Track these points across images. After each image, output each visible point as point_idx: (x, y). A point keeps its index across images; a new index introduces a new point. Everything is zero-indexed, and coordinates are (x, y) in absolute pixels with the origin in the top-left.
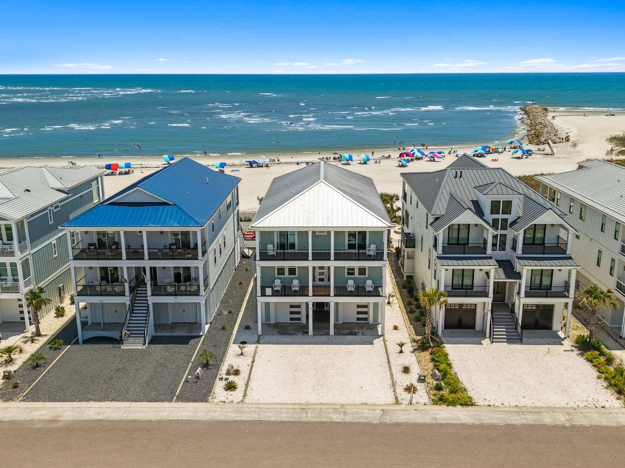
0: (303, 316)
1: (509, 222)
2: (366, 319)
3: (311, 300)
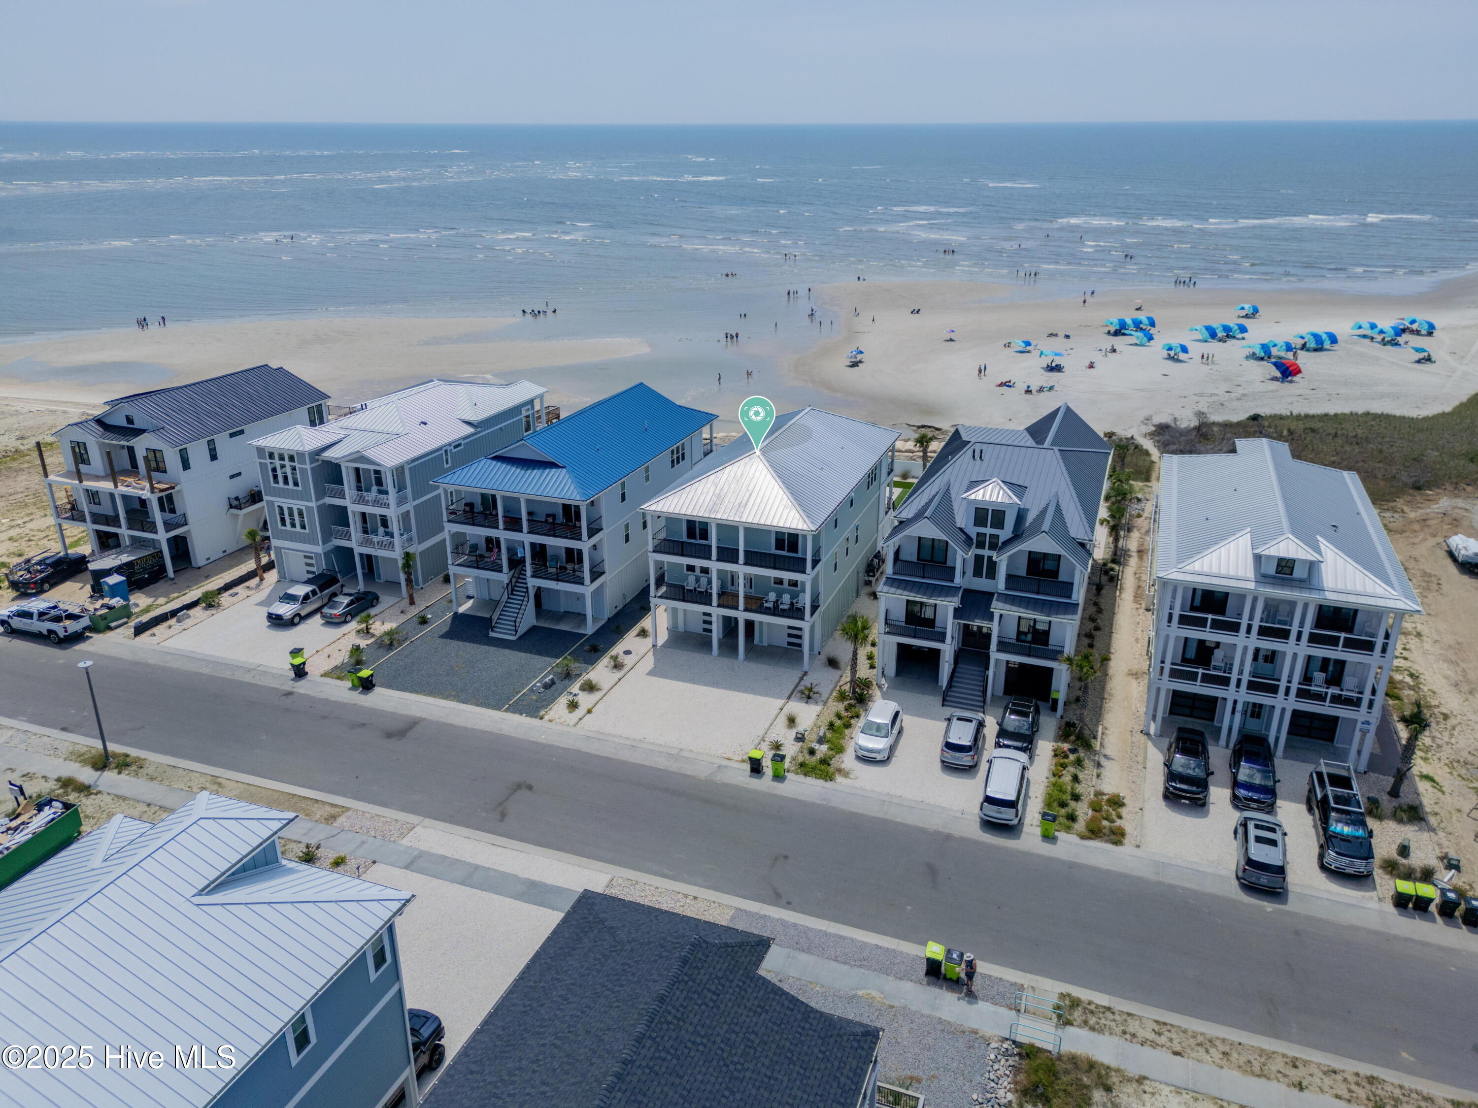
1: (1001, 540)
2: (799, 645)
3: (715, 611)
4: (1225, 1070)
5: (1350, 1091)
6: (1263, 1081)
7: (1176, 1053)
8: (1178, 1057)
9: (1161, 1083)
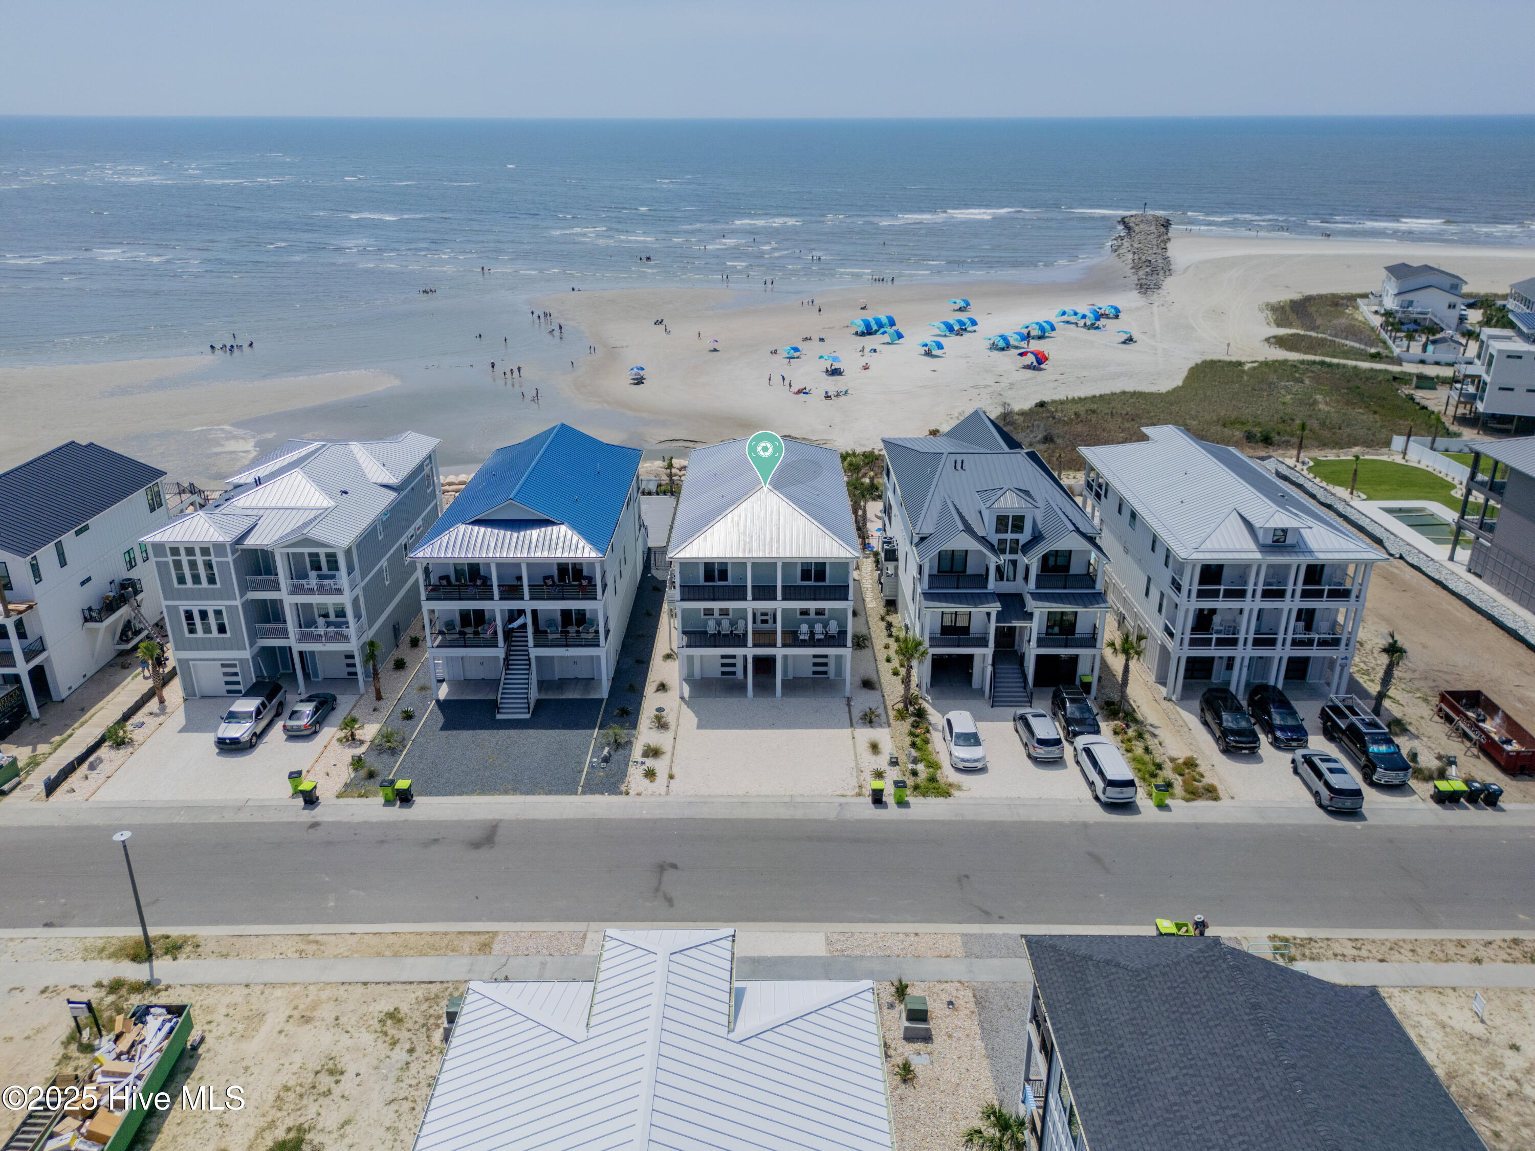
0: (739, 669)
1: (1021, 543)
2: (825, 673)
3: (750, 651)
4: (1422, 963)
5: (1510, 955)
6: (1451, 964)
7: (1382, 961)
8: (1385, 963)
9: (1389, 987)
